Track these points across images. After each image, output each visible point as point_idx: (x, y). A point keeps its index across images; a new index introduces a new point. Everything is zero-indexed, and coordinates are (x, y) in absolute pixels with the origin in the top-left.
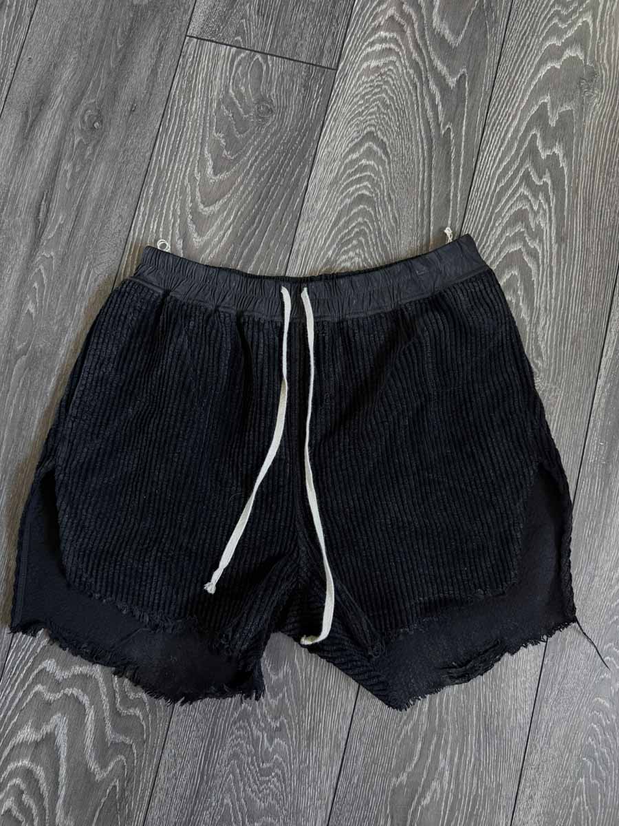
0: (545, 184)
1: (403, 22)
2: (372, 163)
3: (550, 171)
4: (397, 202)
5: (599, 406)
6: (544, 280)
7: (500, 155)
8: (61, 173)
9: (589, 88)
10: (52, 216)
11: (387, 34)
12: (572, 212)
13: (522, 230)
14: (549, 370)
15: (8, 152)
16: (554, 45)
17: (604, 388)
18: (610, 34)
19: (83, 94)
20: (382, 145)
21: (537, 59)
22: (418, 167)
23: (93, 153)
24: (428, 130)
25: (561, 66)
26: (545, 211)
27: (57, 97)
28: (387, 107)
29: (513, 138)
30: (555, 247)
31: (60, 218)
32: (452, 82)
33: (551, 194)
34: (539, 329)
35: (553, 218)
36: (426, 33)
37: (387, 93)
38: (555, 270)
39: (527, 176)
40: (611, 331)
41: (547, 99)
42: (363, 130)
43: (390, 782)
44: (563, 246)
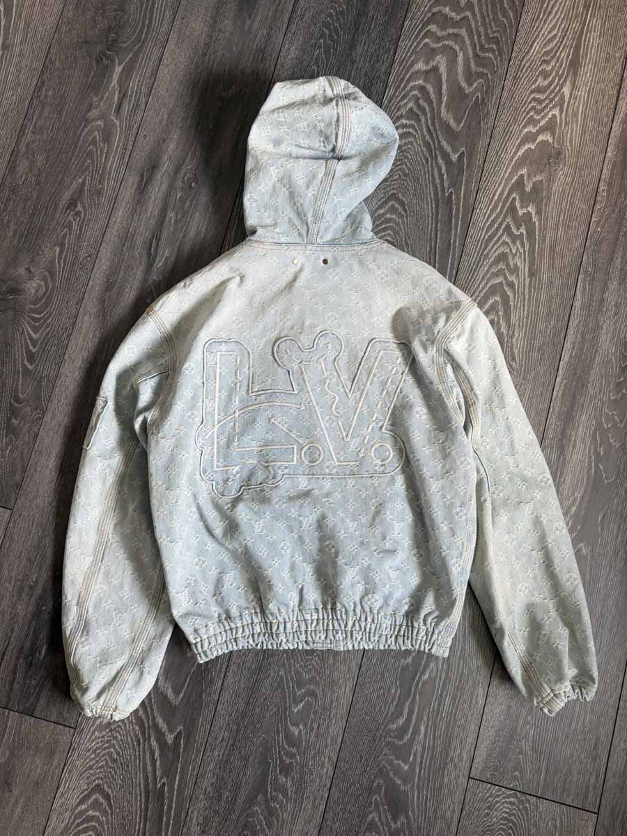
0: (522, 234)
1: (419, 112)
2: (394, 216)
3: (525, 224)
4: (412, 245)
5: (557, 396)
6: (519, 304)
7: (488, 212)
8: (167, 219)
9: (556, 164)
10: (161, 250)
11: (407, 121)
12: (541, 254)
13: (503, 267)
14: (521, 369)
15: (129, 202)
16: (530, 131)
17: (561, 383)
18: (572, 124)
19: (184, 161)
20: (402, 204)
21: (518, 142)
22: (428, 220)
23: (190, 205)
24: (436, 193)
25: (536, 147)
26: (521, 253)
27: (164, 164)
28: (406, 175)
29: (499, 199)
30: (528, 280)
31: (167, 251)
32: (454, 157)
33: (525, 241)
34: (514, 340)
35: (527, 259)
36: (436, 121)
37: (406, 166)
38: (527, 297)
39: (508, 227)
40: (567, 343)
41: (524, 171)
42: (388, 192)
43: (400, 662)
44: (534, 279)
